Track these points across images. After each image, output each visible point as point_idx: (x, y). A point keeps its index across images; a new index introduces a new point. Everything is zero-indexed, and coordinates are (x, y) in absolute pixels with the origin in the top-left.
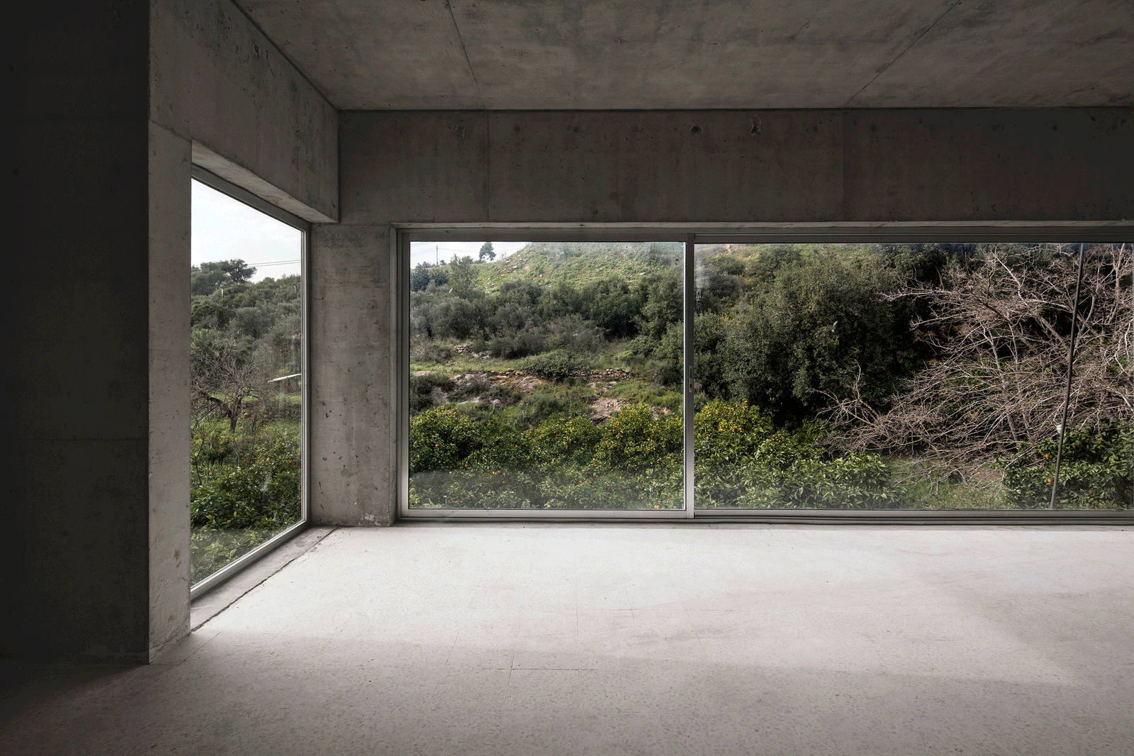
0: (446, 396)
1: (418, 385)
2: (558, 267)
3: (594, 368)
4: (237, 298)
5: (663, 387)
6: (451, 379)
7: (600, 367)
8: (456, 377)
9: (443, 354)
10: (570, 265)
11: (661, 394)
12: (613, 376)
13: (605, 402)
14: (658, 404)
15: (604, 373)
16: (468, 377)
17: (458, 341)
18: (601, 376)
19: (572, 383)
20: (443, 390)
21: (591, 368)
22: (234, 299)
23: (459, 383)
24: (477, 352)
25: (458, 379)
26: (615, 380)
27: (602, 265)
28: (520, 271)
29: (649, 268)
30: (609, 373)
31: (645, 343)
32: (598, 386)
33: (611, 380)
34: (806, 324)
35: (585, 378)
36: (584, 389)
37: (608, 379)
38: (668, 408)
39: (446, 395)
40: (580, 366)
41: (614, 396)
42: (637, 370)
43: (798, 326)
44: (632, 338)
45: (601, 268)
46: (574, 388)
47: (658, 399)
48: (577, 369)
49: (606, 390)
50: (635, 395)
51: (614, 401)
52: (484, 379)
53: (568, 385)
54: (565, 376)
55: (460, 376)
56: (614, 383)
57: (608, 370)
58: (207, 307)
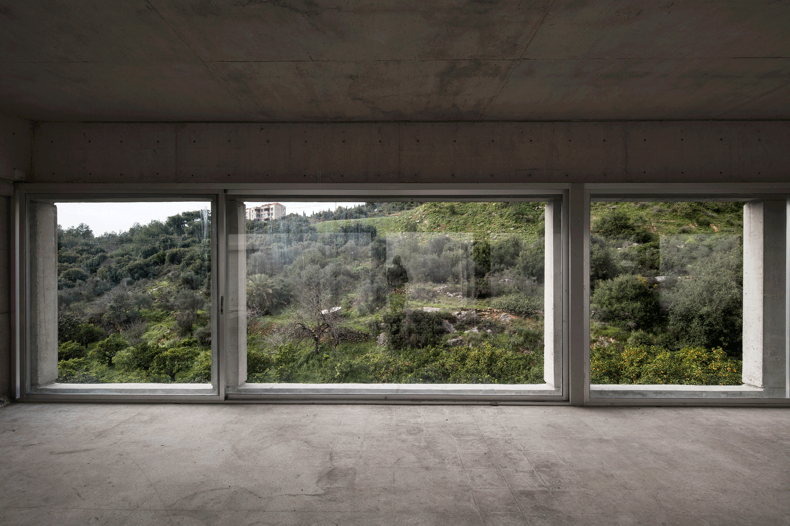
0: (453, 326)
2: (449, 222)
6: (452, 314)
8: (455, 313)
9: (431, 294)
10: (458, 221)
14: (607, 336)
16: (463, 313)
17: (435, 285)
20: (450, 322)
23: (459, 317)
24: (452, 292)
25: (457, 314)
27: (482, 222)
38: (613, 338)
45: (481, 224)
48: (538, 309)
52: (475, 315)
53: (535, 320)
54: (531, 314)
55: (457, 312)
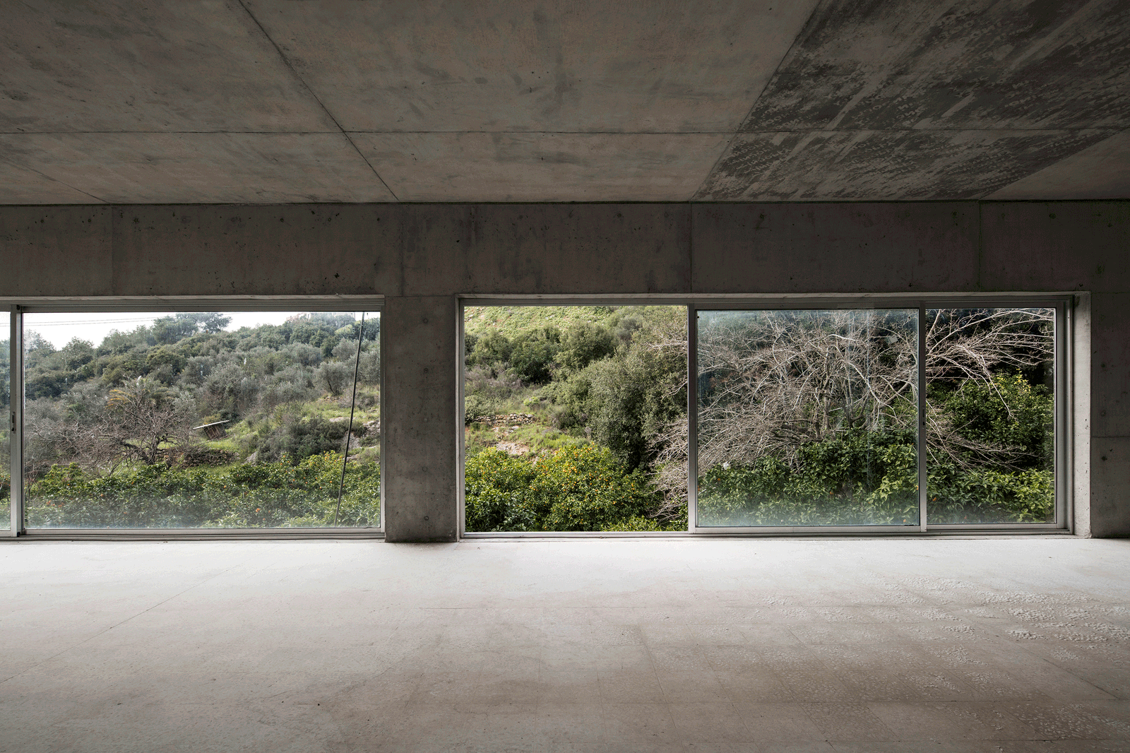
0: (358, 441)
1: (330, 431)
3: (499, 413)
4: (196, 348)
5: (559, 431)
6: (364, 424)
7: (505, 412)
8: (369, 423)
9: (367, 401)
10: (521, 314)
11: (554, 438)
12: (516, 420)
13: (505, 445)
14: (551, 447)
15: (508, 418)
18: (505, 421)
19: (477, 428)
20: (355, 435)
21: (496, 413)
22: (194, 348)
23: (371, 429)
25: (371, 425)
26: (518, 425)
28: (476, 320)
29: (594, 317)
30: (513, 418)
31: (554, 389)
32: (500, 430)
33: (514, 425)
34: (656, 372)
35: (490, 423)
36: (487, 433)
37: (511, 423)
39: (358, 439)
40: (487, 411)
41: (514, 439)
42: (539, 415)
43: (650, 373)
44: (545, 384)
45: (551, 317)
46: (477, 433)
47: (551, 442)
48: (483, 415)
49: (507, 435)
50: (531, 439)
51: (513, 445)
53: (472, 429)
54: (470, 421)
55: (373, 421)
56: (517, 427)
57: (511, 415)
58: (163, 356)
